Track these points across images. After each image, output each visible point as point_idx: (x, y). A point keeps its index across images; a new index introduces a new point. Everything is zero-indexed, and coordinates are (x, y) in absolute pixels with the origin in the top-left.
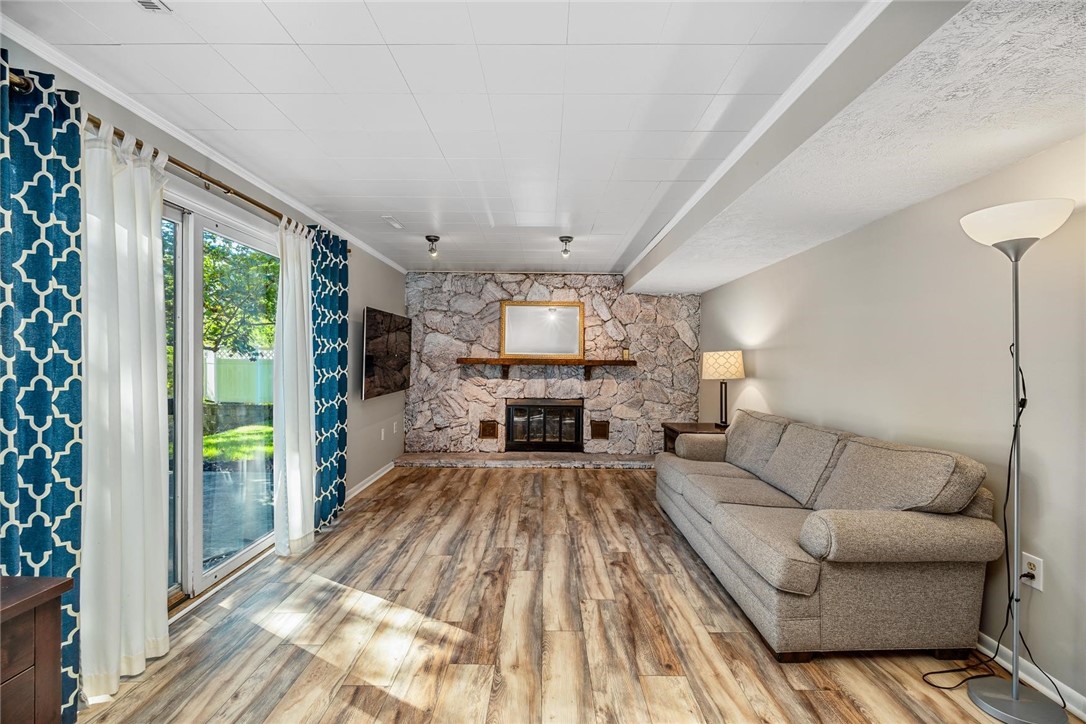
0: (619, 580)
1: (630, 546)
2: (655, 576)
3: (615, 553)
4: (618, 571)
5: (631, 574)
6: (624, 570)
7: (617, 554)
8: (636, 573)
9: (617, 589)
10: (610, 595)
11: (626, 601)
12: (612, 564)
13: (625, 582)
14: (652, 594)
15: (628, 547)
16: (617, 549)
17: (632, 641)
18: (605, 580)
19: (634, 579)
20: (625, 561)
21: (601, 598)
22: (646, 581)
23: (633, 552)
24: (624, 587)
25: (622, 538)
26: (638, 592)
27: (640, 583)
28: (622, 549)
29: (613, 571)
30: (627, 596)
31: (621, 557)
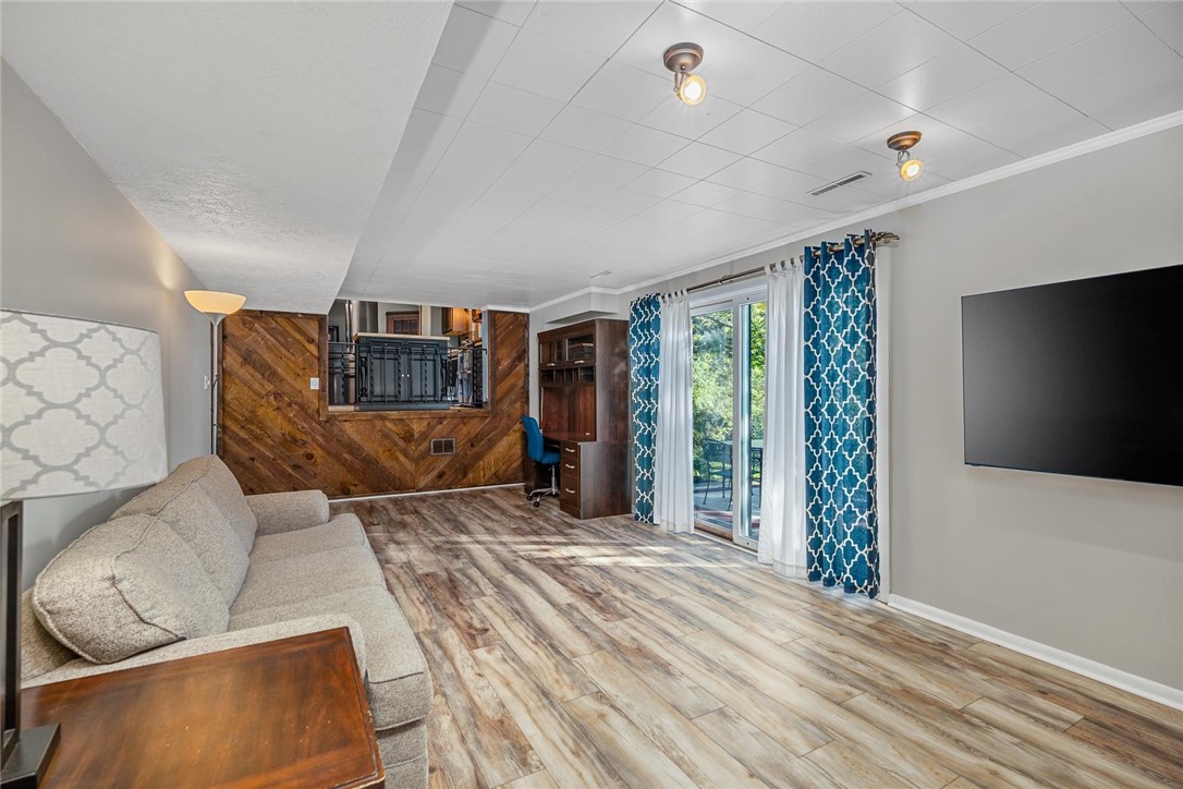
0: (472, 615)
1: (471, 662)
2: (434, 627)
3: (488, 644)
4: (477, 624)
5: (461, 623)
6: (471, 626)
7: (485, 645)
8: (457, 626)
9: (472, 607)
10: (477, 602)
11: (461, 600)
12: (486, 630)
13: (465, 614)
14: (438, 609)
15: (474, 658)
16: (489, 652)
17: (451, 580)
18: (487, 612)
19: (458, 619)
20: (473, 637)
21: (483, 598)
22: (445, 620)
23: (466, 653)
24: (466, 610)
25: (487, 672)
26: (451, 609)
27: (450, 617)
28: (481, 653)
29: (482, 622)
30: (462, 604)
31: (480, 641)
